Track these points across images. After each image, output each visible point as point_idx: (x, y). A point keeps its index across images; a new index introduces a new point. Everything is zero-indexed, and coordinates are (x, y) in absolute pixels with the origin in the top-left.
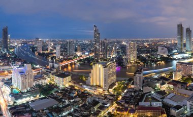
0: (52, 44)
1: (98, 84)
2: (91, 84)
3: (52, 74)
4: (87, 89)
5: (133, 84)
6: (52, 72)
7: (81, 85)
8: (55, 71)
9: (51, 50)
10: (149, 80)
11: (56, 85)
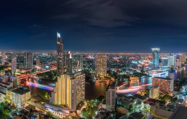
0: (7, 57)
1: (64, 103)
2: (56, 103)
3: (8, 89)
4: (50, 110)
5: (104, 103)
6: (8, 86)
7: (44, 105)
8: (12, 85)
9: (6, 63)
10: (123, 98)
11: (14, 105)
